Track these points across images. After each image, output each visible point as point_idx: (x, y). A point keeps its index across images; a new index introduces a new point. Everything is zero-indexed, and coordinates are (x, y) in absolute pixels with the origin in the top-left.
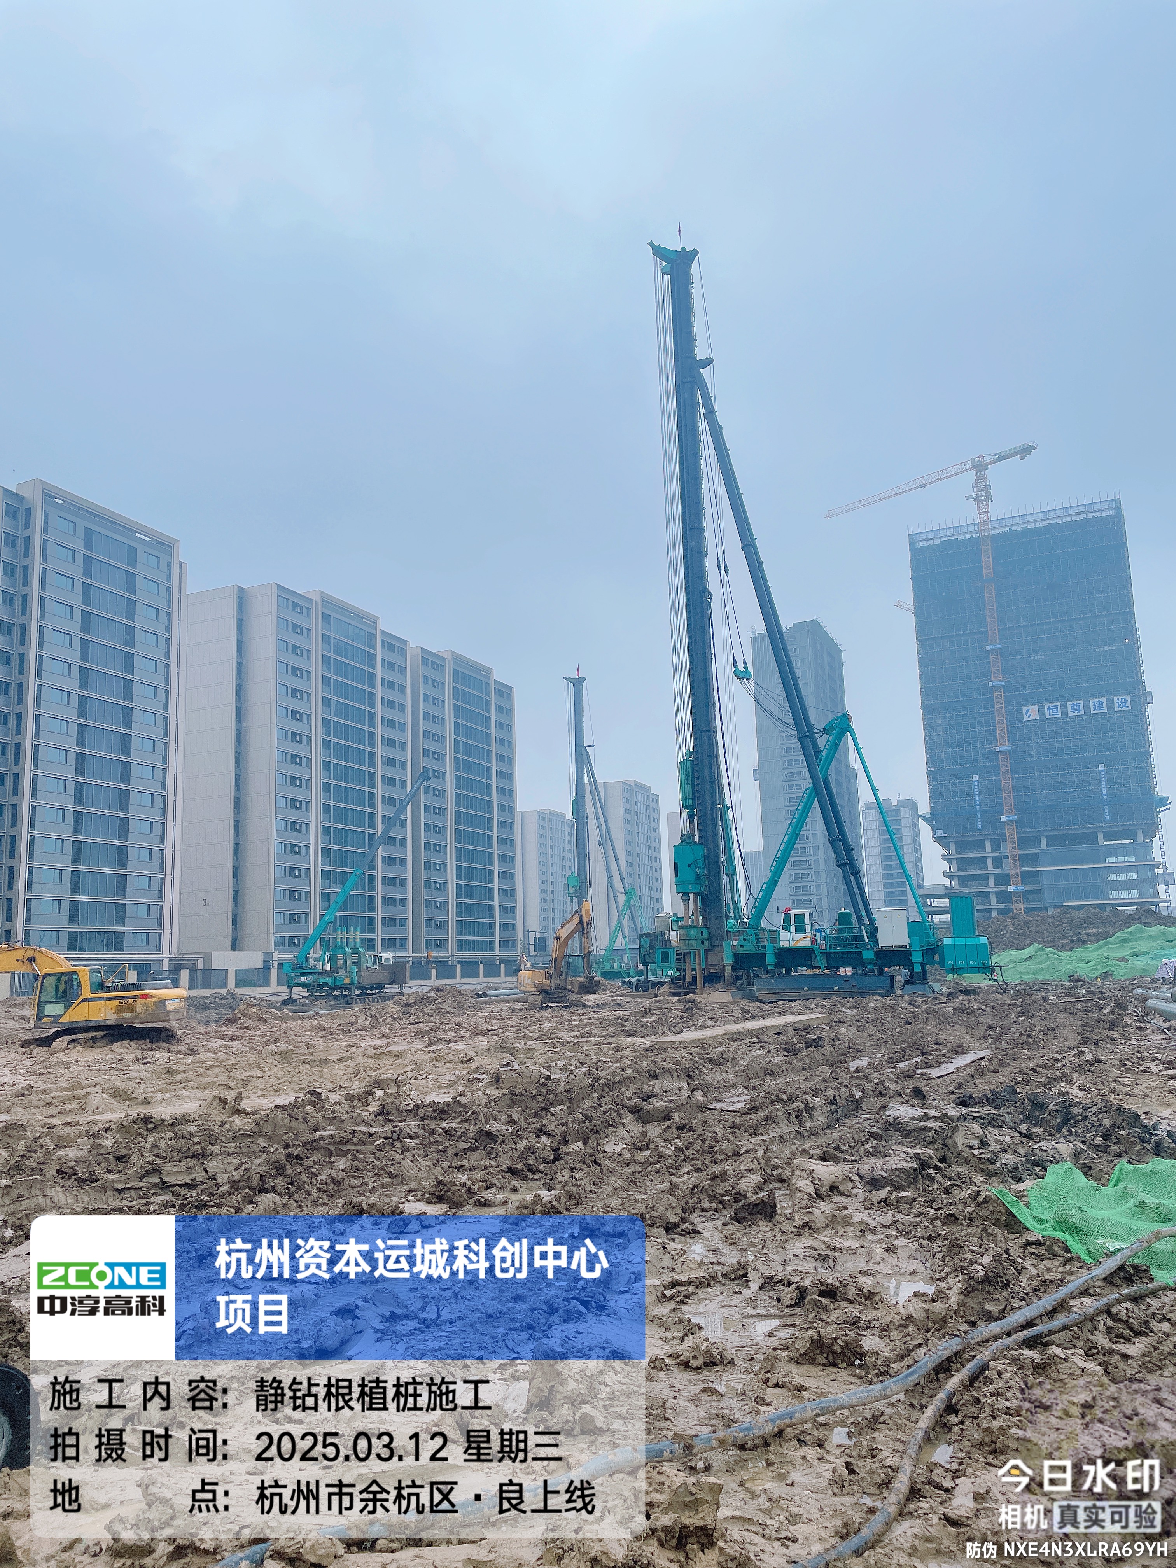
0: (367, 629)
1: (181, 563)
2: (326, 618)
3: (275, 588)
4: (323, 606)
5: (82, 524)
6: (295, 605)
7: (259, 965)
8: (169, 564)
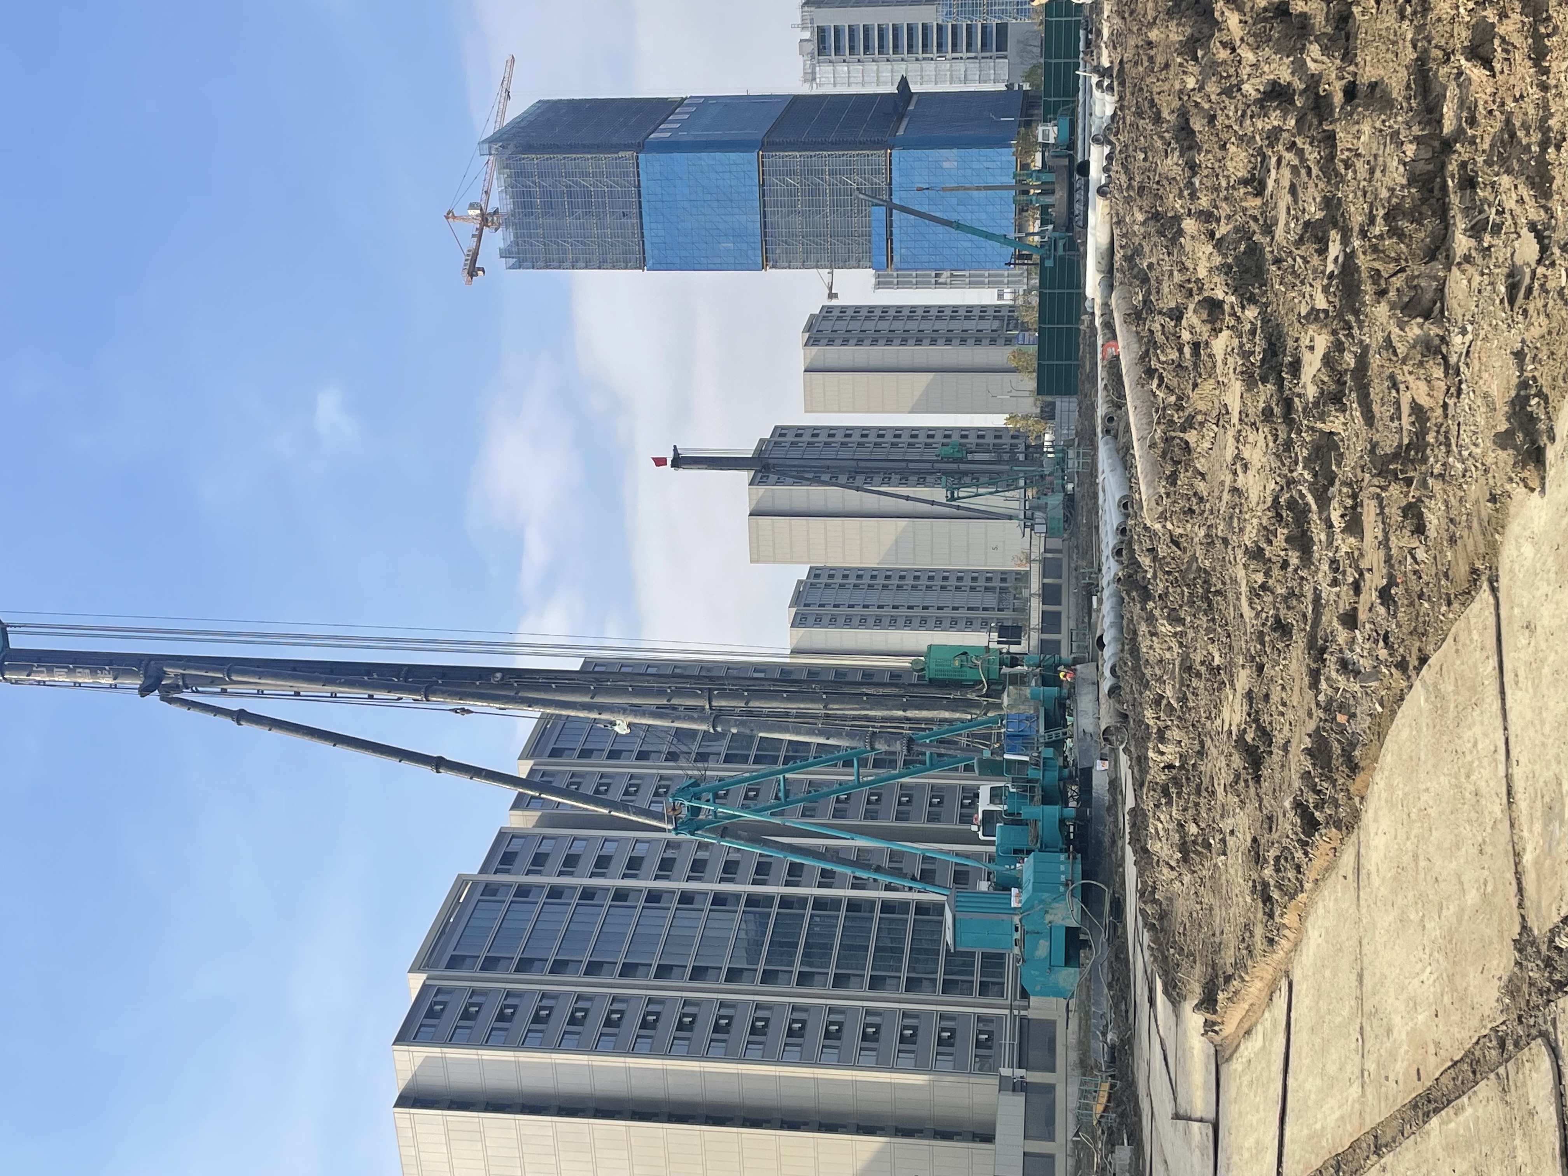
7: (1019, 1100)
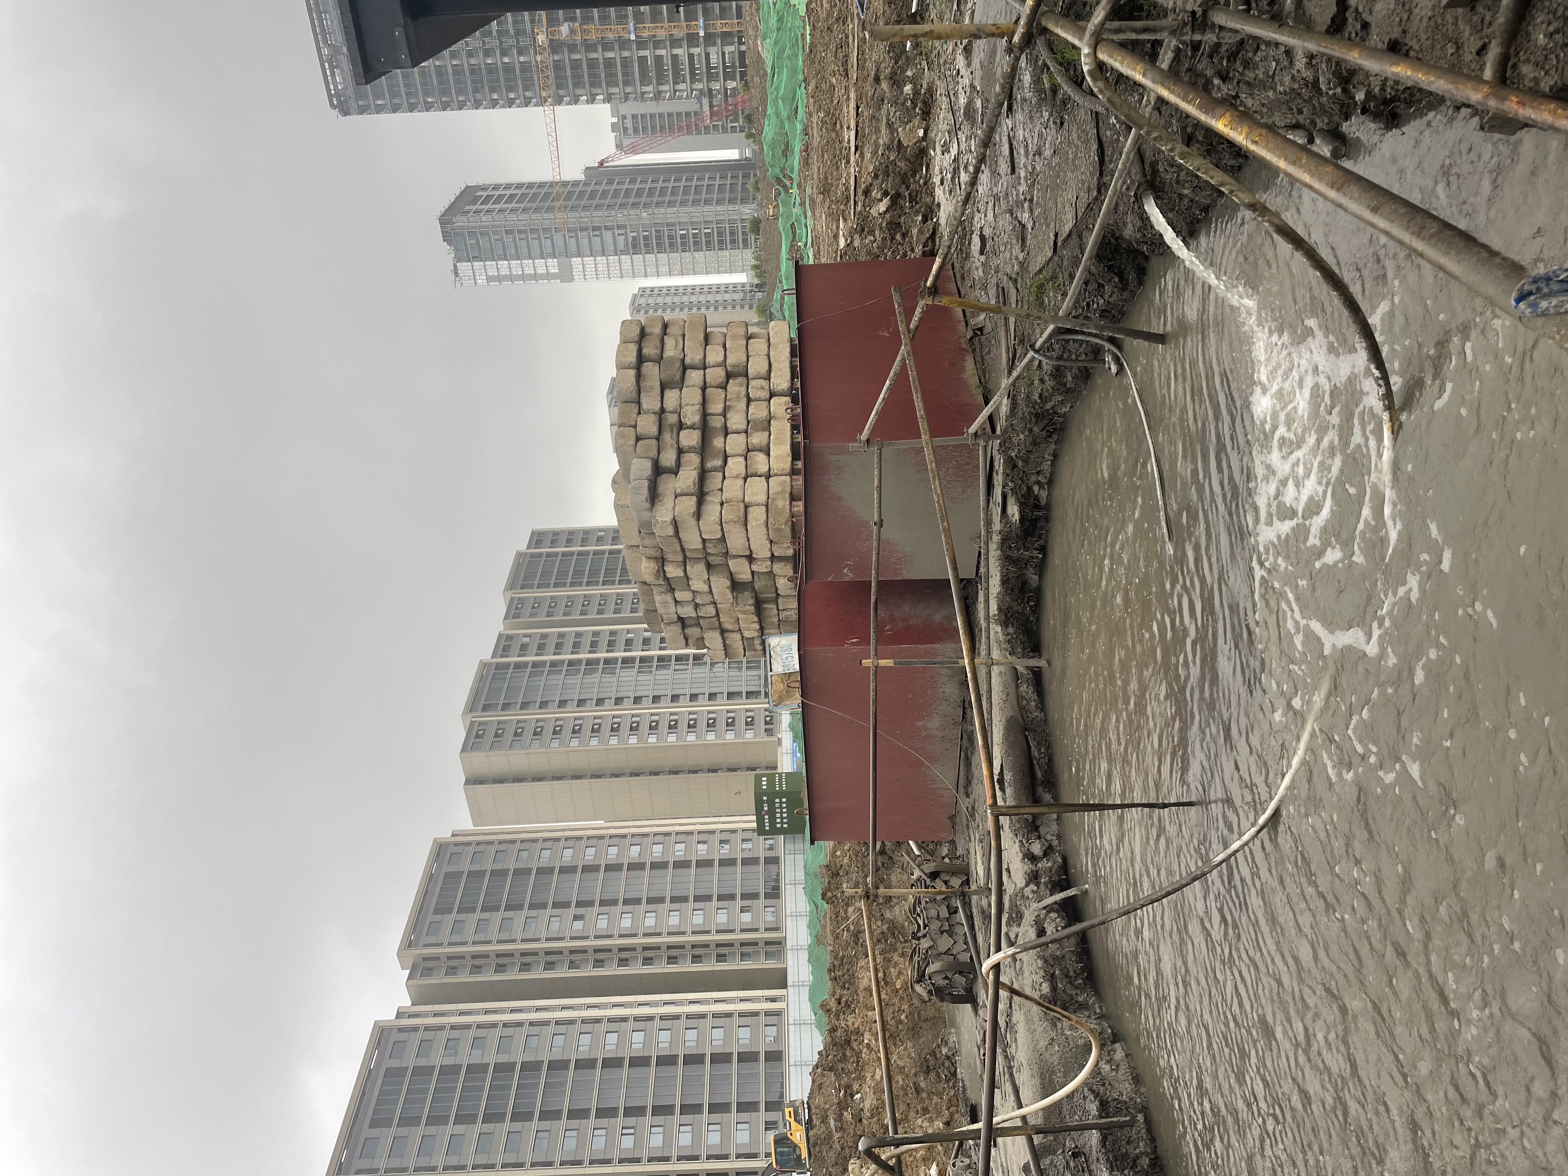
0: (492, 671)
1: (453, 835)
2: (485, 708)
3: (464, 754)
4: (476, 711)
5: (431, 918)
6: (477, 736)
8: (456, 844)
